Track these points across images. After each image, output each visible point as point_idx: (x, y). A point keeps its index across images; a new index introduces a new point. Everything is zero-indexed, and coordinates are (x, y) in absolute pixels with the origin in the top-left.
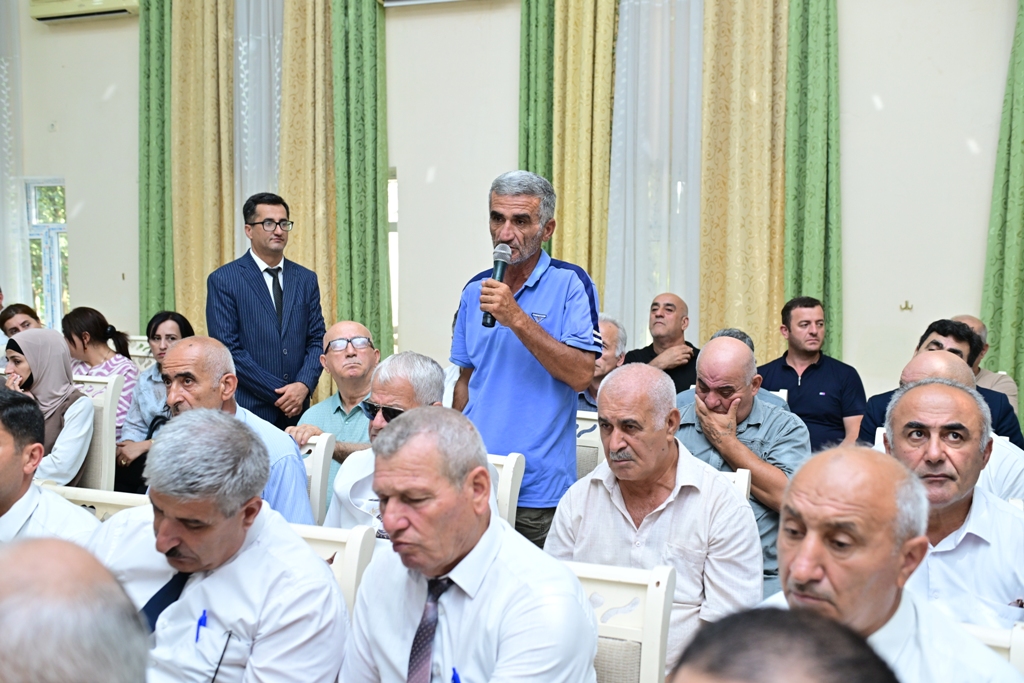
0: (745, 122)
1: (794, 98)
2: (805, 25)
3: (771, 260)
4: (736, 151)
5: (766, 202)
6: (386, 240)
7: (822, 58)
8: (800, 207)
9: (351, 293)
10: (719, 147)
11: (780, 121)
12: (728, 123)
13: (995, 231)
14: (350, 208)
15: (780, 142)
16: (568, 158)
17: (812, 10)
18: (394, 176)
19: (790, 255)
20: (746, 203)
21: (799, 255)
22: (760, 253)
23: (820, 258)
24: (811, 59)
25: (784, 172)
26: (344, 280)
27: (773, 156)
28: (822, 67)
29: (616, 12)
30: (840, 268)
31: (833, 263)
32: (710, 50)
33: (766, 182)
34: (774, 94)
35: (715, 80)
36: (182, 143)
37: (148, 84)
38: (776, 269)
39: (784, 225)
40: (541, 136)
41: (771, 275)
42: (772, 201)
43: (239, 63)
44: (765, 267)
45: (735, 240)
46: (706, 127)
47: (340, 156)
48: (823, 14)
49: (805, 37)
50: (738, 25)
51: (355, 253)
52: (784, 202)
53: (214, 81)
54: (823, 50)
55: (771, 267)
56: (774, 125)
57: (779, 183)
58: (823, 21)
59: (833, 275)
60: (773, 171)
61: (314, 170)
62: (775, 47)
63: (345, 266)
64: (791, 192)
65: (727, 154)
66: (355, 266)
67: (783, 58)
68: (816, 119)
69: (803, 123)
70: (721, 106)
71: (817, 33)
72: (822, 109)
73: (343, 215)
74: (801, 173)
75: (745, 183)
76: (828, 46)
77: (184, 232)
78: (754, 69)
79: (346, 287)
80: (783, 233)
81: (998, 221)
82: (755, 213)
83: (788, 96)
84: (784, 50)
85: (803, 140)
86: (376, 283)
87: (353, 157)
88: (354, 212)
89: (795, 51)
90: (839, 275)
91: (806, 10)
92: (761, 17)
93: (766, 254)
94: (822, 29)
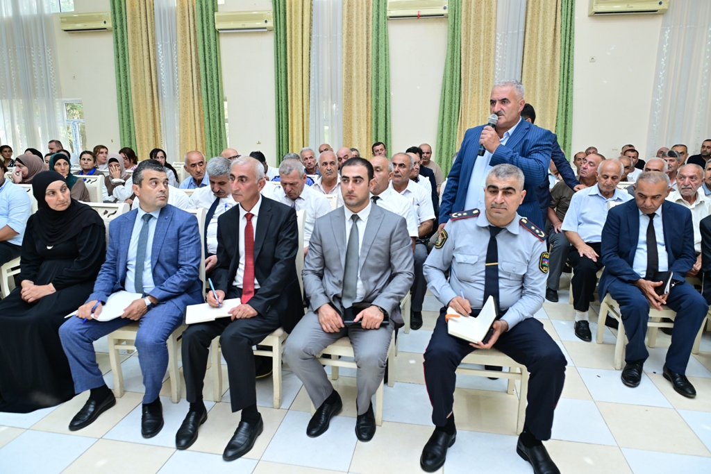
0: (357, 82)
1: (374, 74)
2: (378, 47)
3: (367, 132)
4: (354, 93)
5: (365, 111)
6: (224, 125)
7: (384, 59)
8: (377, 113)
9: (211, 146)
10: (349, 91)
11: (370, 82)
12: (351, 82)
13: (440, 122)
14: (209, 113)
15: (370, 90)
16: (294, 94)
17: (380, 41)
18: (226, 100)
19: (374, 130)
20: (358, 112)
21: (377, 130)
22: (364, 130)
23: (384, 131)
24: (380, 60)
25: (372, 101)
26: (208, 141)
27: (367, 95)
28: (384, 63)
29: (310, 39)
30: (390, 134)
31: (388, 133)
32: (344, 55)
33: (365, 104)
34: (367, 72)
35: (346, 66)
36: (136, 86)
37: (119, 60)
38: (369, 136)
39: (372, 120)
40: (283, 86)
41: (367, 138)
42: (367, 111)
43: (159, 53)
44: (365, 134)
45: (355, 125)
46: (344, 84)
47: (204, 92)
48: (384, 43)
49: (378, 51)
50: (354, 46)
51: (212, 130)
52: (372, 111)
53: (148, 60)
54: (384, 56)
55: (367, 135)
56: (367, 83)
57: (370, 105)
58: (384, 46)
59: (388, 137)
60: (368, 100)
61: (193, 98)
62: (368, 55)
63: (208, 136)
64: (374, 108)
65: (351, 94)
66: (212, 135)
67: (370, 59)
68: (382, 81)
69: (377, 83)
70: (349, 76)
71: (382, 50)
72: (384, 78)
73: (206, 116)
74: (377, 101)
75: (358, 104)
76: (386, 55)
77: (139, 122)
78: (360, 63)
79: (209, 144)
80: (371, 123)
81: (441, 118)
82: (361, 115)
83: (372, 73)
84: (371, 56)
85: (378, 89)
86: (221, 142)
87: (209, 92)
88: (210, 114)
89: (375, 56)
90: (390, 137)
91: (378, 41)
92: (362, 43)
93: (365, 130)
94: (384, 49)
